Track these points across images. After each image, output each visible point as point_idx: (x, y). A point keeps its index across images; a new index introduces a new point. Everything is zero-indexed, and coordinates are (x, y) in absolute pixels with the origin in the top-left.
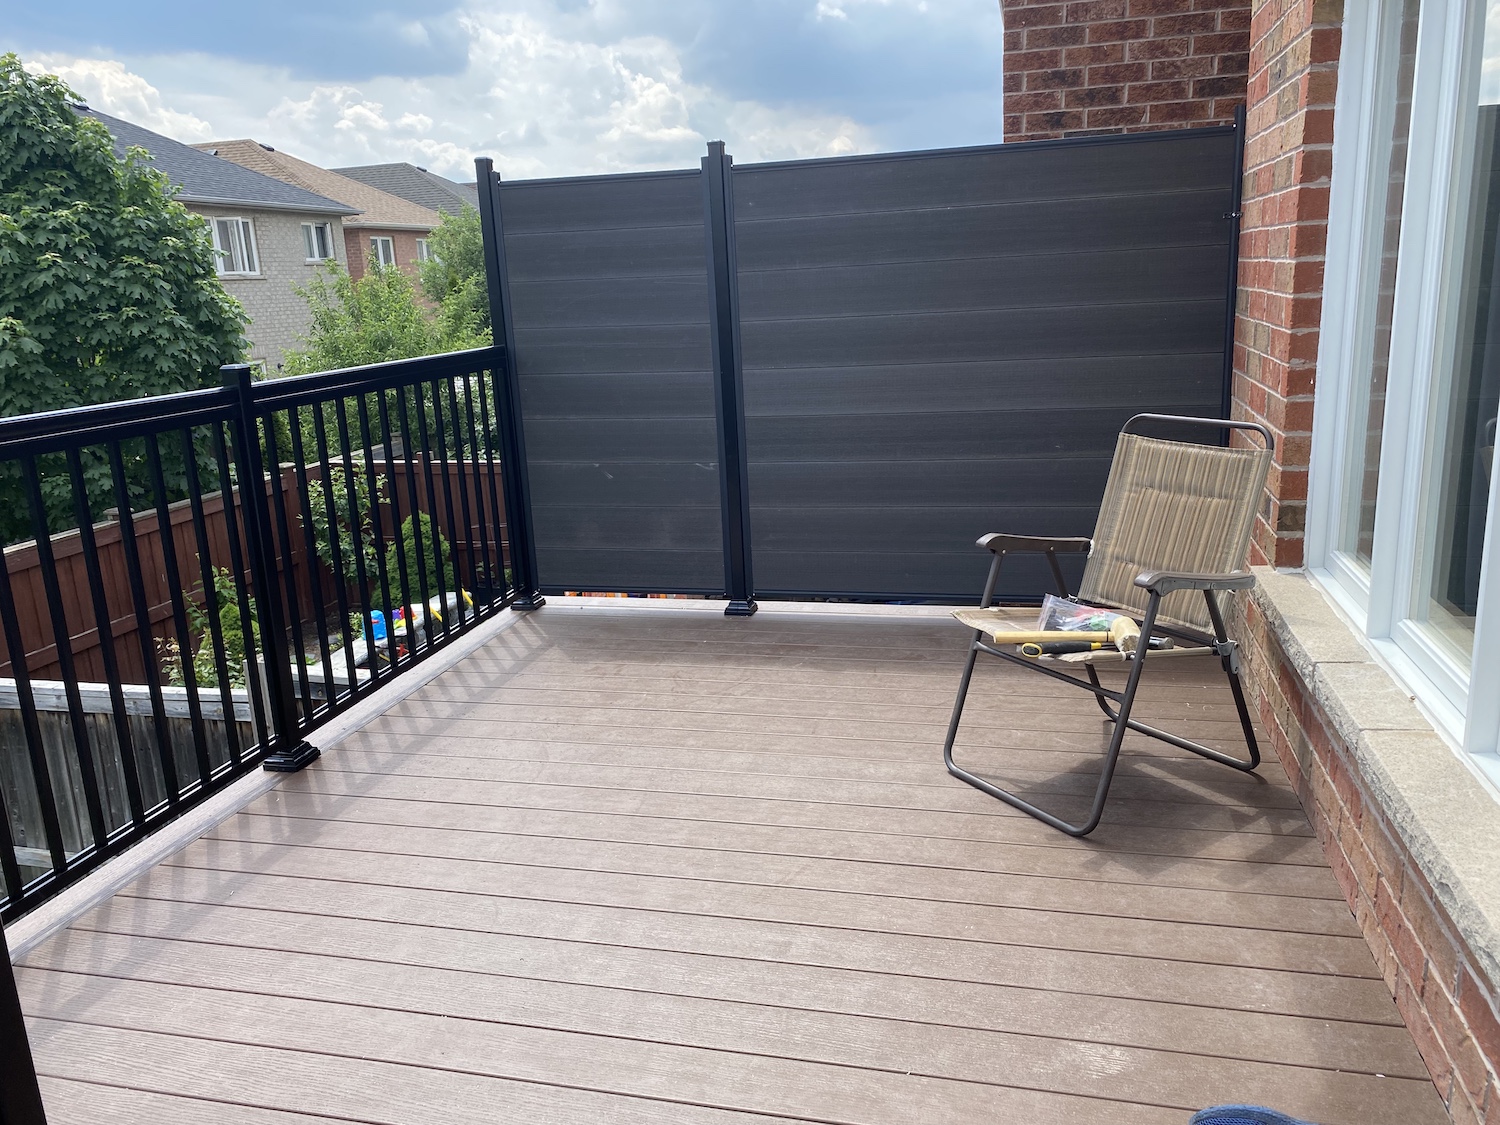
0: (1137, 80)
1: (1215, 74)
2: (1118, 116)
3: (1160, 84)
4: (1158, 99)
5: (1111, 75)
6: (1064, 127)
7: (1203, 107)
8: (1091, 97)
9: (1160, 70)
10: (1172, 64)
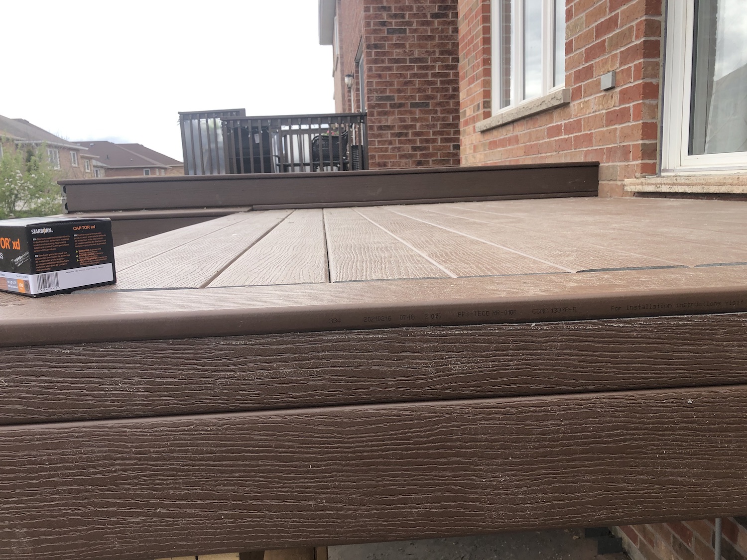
0: (411, 11)
1: (436, 11)
2: (405, 23)
3: (418, 13)
4: (418, 18)
5: (402, 9)
6: (386, 26)
7: (433, 22)
8: (395, 16)
9: (418, 8)
10: (422, 6)
